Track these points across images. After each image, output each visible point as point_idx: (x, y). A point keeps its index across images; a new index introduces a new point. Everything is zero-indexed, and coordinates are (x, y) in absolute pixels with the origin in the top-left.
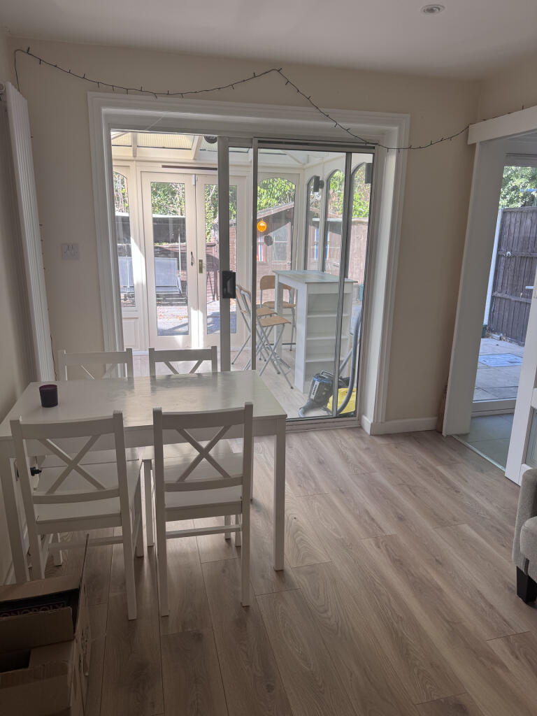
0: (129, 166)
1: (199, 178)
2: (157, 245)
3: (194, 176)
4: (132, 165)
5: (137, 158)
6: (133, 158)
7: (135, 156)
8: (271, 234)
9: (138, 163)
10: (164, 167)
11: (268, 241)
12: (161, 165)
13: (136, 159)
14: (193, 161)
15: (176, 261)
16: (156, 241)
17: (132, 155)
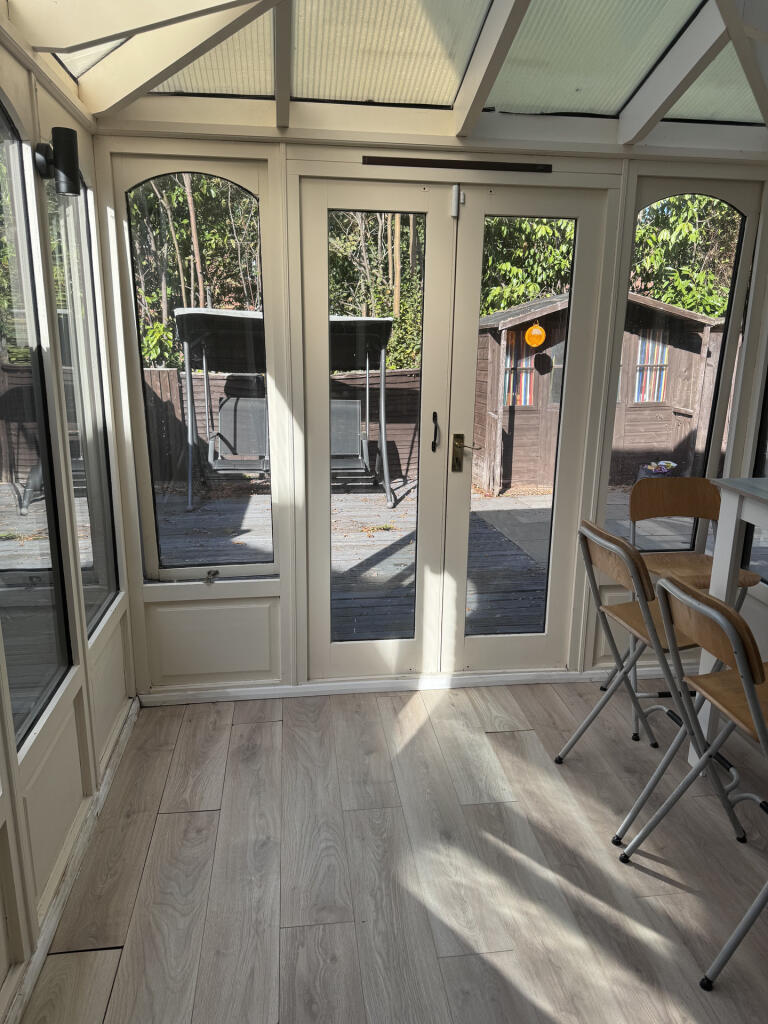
0: (266, 161)
1: (470, 196)
2: (338, 375)
3: (455, 187)
4: (276, 155)
5: (290, 135)
6: (275, 134)
7: (283, 127)
8: (549, 352)
9: (292, 152)
10: (368, 161)
11: (543, 365)
12: (359, 155)
13: (285, 137)
14: (457, 143)
15: (358, 407)
16: (335, 366)
17: (275, 125)
